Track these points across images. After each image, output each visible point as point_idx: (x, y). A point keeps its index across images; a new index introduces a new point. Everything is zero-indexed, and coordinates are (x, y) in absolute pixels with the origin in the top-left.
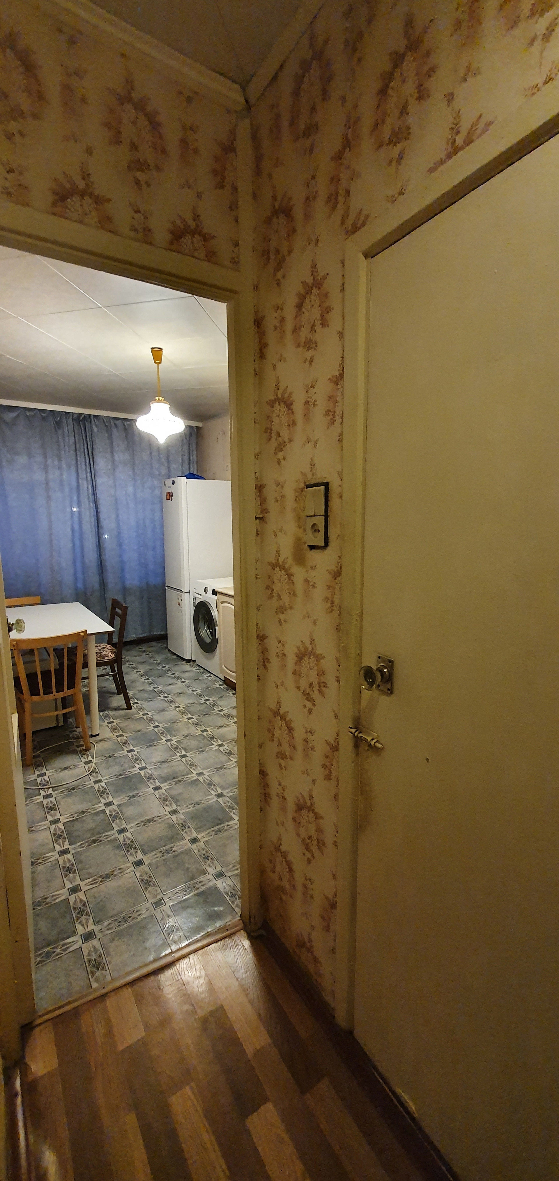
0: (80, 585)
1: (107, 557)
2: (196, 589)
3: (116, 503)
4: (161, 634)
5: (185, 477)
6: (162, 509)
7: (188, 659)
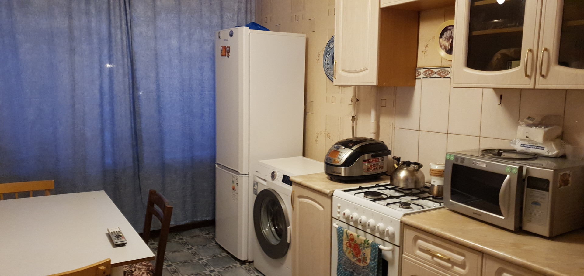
0: (108, 160)
1: (143, 125)
2: (258, 172)
3: (156, 59)
4: (208, 218)
5: (248, 26)
6: (214, 68)
7: (243, 259)
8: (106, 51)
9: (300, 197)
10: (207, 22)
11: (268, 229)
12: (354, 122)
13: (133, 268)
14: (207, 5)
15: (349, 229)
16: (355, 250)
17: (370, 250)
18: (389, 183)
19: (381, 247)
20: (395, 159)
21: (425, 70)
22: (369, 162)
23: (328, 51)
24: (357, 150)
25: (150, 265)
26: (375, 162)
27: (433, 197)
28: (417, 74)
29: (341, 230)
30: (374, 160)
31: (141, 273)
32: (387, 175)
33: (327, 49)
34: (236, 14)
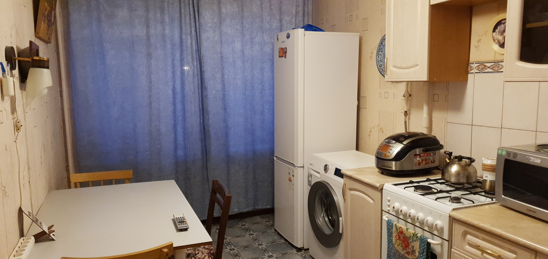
0: (180, 153)
1: (211, 121)
2: (312, 165)
3: (222, 61)
4: (268, 207)
5: (304, 28)
6: (273, 68)
7: (299, 246)
8: (178, 55)
9: (351, 189)
10: (267, 26)
11: (322, 219)
12: (406, 117)
13: (197, 251)
14: (267, 10)
15: (398, 222)
16: (404, 243)
17: (419, 244)
18: (440, 177)
19: (430, 240)
20: (447, 154)
21: (477, 65)
22: (420, 156)
23: (381, 48)
24: (408, 145)
25: (212, 249)
26: (427, 156)
27: (485, 192)
28: (470, 68)
29: (391, 223)
30: (426, 154)
31: (203, 256)
32: (439, 169)
33: (380, 46)
34: (294, 17)
